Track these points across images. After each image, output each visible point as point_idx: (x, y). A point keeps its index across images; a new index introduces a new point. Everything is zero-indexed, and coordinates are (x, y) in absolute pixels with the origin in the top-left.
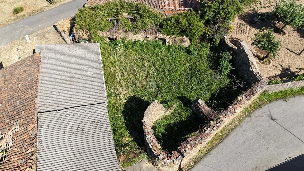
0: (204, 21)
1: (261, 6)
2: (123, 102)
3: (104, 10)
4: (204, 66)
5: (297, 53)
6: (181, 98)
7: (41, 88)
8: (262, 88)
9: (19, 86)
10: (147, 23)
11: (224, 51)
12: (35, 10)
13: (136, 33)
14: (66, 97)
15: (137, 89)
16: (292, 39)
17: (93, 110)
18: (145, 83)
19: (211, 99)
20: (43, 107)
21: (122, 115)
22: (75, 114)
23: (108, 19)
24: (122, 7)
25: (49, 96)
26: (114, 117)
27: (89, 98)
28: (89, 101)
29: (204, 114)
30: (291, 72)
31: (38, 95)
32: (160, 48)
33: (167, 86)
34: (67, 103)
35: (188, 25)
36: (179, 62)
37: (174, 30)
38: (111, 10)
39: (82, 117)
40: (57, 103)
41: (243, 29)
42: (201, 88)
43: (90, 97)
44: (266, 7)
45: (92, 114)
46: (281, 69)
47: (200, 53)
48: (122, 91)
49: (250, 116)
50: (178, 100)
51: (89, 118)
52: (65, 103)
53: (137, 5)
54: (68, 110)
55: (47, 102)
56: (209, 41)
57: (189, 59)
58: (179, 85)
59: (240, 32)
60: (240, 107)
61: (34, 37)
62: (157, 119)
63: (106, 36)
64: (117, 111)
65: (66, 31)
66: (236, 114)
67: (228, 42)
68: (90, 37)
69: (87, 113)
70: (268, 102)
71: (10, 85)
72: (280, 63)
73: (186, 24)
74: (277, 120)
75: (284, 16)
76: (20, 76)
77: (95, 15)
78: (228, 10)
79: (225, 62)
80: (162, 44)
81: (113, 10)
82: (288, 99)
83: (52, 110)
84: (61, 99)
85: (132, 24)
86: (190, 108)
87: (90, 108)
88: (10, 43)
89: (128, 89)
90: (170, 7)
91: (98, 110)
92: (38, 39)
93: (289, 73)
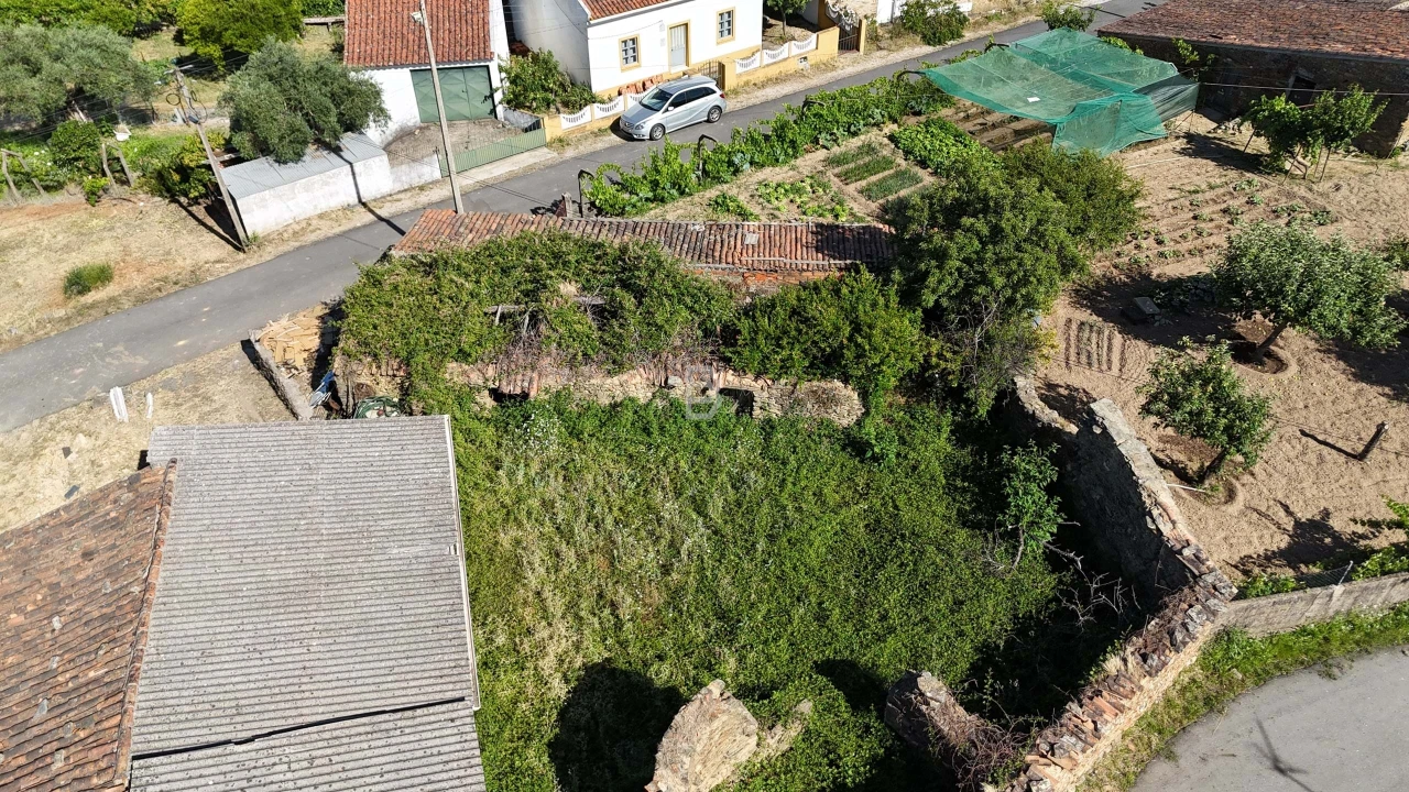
0: (919, 312)
1: (1161, 249)
2: (552, 695)
3: (476, 272)
4: (934, 513)
5: (1349, 450)
6: (826, 668)
7: (163, 631)
8: (1214, 613)
9: (56, 623)
10: (666, 326)
11: (1017, 442)
12: (165, 279)
13: (618, 367)
14: (279, 675)
15: (619, 626)
16: (1317, 387)
17: (405, 739)
18: (658, 598)
19: (976, 670)
20: (160, 728)
21: (546, 759)
22: (317, 762)
23: (491, 310)
24: (554, 258)
25: (196, 669)
26: (505, 774)
27: (390, 678)
28: (389, 694)
29: (948, 750)
30: (1336, 536)
31: (144, 667)
32: (729, 432)
33: (764, 609)
34: (283, 705)
35: (847, 330)
36: (818, 494)
37: (785, 353)
38: (505, 271)
39: (350, 774)
40: (233, 703)
41: (1094, 346)
42: (926, 619)
43: (396, 670)
44: (1187, 255)
45: (401, 757)
46: (1289, 525)
47: (912, 455)
48: (551, 638)
49: (1171, 756)
50: (822, 680)
51: (386, 777)
52: (273, 707)
53: (624, 250)
54: (285, 741)
55: (183, 701)
56: (945, 399)
57: (861, 481)
58: (820, 604)
59: (1084, 358)
60: (1120, 709)
61: (150, 396)
62: (719, 780)
63: (480, 382)
64: (521, 743)
65: (299, 363)
66: (1103, 746)
67: (1034, 405)
68: (405, 392)
69: (377, 752)
70: (1249, 682)
71: (15, 618)
72: (1280, 496)
73: (838, 329)
74: (1305, 772)
75: (1269, 291)
76: (64, 576)
77: (436, 293)
78: (1019, 265)
79: (1025, 493)
80: (737, 413)
81: (517, 273)
82: (1340, 668)
83: (204, 740)
84: (252, 685)
85: (600, 329)
86: (880, 717)
87: (391, 725)
88: (36, 423)
89: (579, 631)
90: (767, 258)
91: (429, 735)
92: (166, 405)
93: (1328, 540)
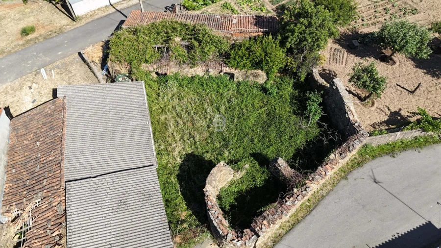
0: (286, 49)
1: (363, 23)
2: (177, 162)
3: (149, 33)
4: (286, 110)
5: (410, 90)
6: (254, 155)
7: (69, 146)
8: (362, 142)
9: (38, 144)
10: (208, 53)
11: (311, 90)
12: (52, 31)
13: (194, 66)
14: (102, 159)
15: (195, 142)
16: (404, 70)
17: (138, 176)
18: (206, 135)
19: (295, 156)
20: (71, 173)
21: (176, 179)
22: (115, 183)
23: (154, 46)
24: (173, 29)
25: (79, 157)
26: (165, 183)
27: (133, 159)
28: (132, 164)
29: (285, 178)
30: (402, 116)
31: (65, 157)
32: (227, 86)
33: (236, 138)
34: (104, 167)
35: (263, 55)
36: (253, 105)
37: (244, 62)
38: (158, 33)
39: (124, 186)
40: (90, 167)
41: (338, 57)
42: (282, 142)
43: (134, 157)
44: (371, 25)
45: (137, 181)
46: (388, 113)
47: (281, 93)
48: (176, 146)
49: (346, 179)
50: (252, 158)
51: (133, 186)
52: (101, 168)
53: (194, 26)
54: (105, 177)
55: (77, 166)
56: (292, 75)
57: (265, 101)
58: (252, 137)
59: (335, 61)
60: (333, 168)
61: (52, 70)
62: (223, 186)
63: (152, 70)
64: (169, 175)
65: (97, 61)
66: (328, 176)
67: (318, 78)
68: (130, 72)
69: (130, 180)
70: (370, 158)
71: (26, 142)
72: (387, 104)
73: (261, 55)
74: (382, 183)
75: (392, 41)
76: (38, 130)
77: (137, 41)
78: (316, 35)
79: (313, 105)
80: (229, 79)
81: (162, 34)
82: (397, 154)
83: (84, 177)
84: (95, 162)
85: (188, 53)
86: (267, 169)
87: (134, 173)
88: (19, 79)
89: (184, 144)
90: (239, 28)
91: (144, 175)
92: (58, 73)
93: (399, 118)
